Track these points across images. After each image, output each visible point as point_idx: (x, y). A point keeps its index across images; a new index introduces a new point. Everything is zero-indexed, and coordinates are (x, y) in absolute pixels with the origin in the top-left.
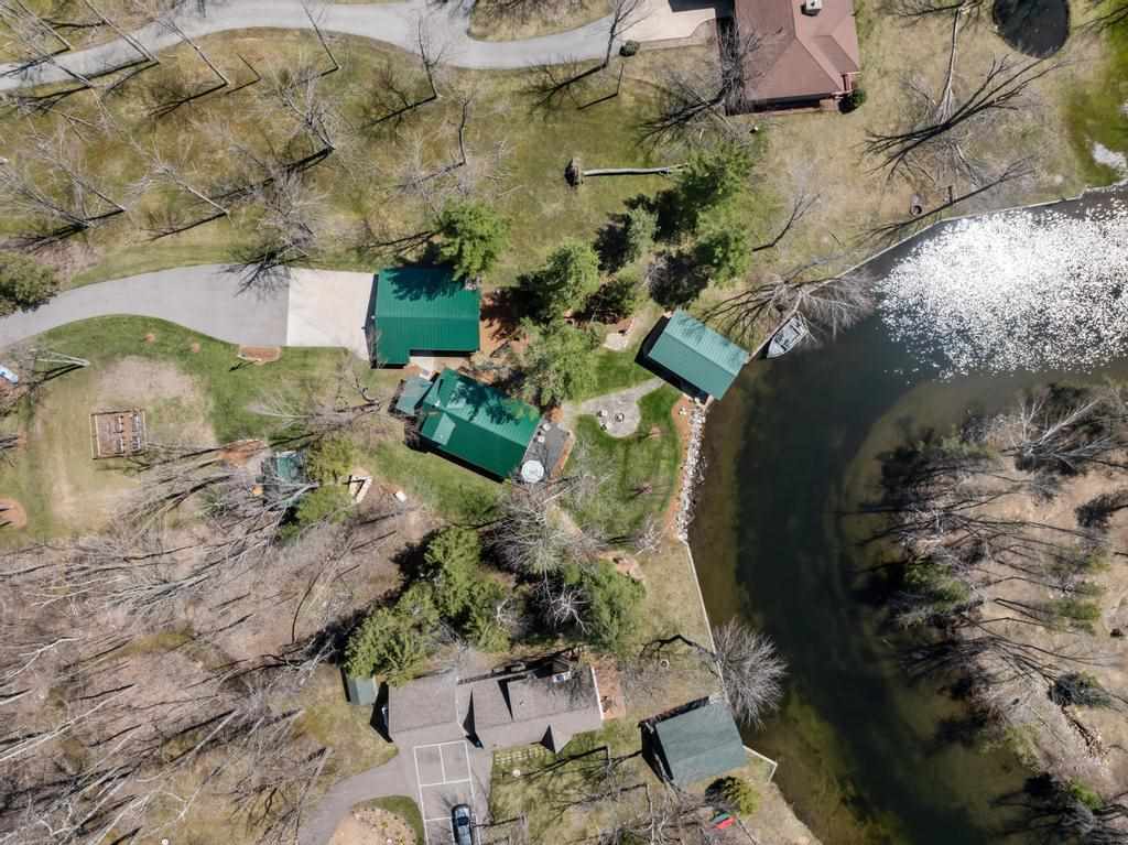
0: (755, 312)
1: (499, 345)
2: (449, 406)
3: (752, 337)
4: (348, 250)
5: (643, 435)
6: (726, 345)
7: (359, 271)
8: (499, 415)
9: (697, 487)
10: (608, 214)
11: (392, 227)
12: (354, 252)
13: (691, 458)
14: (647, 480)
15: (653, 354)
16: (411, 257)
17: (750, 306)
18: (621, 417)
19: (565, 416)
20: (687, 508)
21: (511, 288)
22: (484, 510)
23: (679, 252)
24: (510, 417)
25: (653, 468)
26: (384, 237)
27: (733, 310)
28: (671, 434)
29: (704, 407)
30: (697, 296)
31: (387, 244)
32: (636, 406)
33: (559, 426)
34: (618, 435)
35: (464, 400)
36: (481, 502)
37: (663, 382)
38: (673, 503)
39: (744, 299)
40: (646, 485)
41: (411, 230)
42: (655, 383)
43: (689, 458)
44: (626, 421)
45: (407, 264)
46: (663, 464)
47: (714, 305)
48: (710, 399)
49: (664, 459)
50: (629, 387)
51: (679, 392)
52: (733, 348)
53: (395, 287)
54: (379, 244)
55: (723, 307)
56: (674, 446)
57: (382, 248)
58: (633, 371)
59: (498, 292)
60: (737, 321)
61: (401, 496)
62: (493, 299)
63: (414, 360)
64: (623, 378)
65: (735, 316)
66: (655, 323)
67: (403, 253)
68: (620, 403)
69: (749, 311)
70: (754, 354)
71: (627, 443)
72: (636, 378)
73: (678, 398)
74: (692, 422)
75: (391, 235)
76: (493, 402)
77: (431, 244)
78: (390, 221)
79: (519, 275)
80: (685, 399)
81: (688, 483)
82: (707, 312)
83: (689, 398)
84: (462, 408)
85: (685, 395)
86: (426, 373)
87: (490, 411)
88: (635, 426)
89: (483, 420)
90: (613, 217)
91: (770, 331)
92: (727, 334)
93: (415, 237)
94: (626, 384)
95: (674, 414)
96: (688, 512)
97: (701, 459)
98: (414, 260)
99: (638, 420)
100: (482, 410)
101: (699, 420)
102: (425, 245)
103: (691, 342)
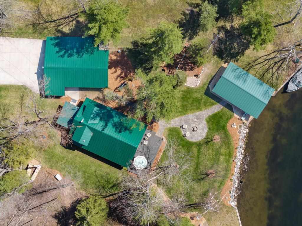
0: (279, 64)
1: (120, 84)
2: (89, 122)
3: (277, 79)
4: (27, 26)
5: (209, 140)
6: (261, 84)
7: (33, 38)
8: (120, 128)
9: (243, 173)
10: (188, 3)
11: (54, 11)
12: (31, 27)
13: (239, 154)
14: (211, 168)
15: (216, 90)
16: (66, 30)
17: (276, 60)
18: (195, 129)
19: (160, 128)
20: (236, 186)
21: (128, 49)
22: (110, 186)
23: (232, 26)
24: (126, 129)
25: (216, 161)
26: (49, 17)
27: (266, 62)
28: (227, 140)
29: (247, 123)
30: (243, 54)
31: (51, 22)
32: (204, 122)
33: (157, 134)
34: (194, 140)
35: (98, 119)
36: (108, 182)
37: (222, 107)
38: (228, 183)
39: (272, 56)
40: (211, 171)
41: (65, 14)
42: (217, 108)
43: (238, 155)
44: (199, 131)
45: (64, 34)
46: (222, 158)
47: (253, 59)
48: (251, 118)
49: (222, 155)
50: (201, 110)
51: (231, 113)
52: (266, 86)
53: (57, 49)
54: (46, 22)
55: (260, 60)
56: (229, 147)
57: (48, 24)
58: (203, 100)
59: (120, 51)
60: (268, 69)
61: (59, 177)
62: (116, 55)
63: (68, 93)
64: (197, 105)
65: (267, 66)
66: (217, 70)
67: (61, 27)
68: (195, 120)
69: (276, 63)
70: (279, 90)
71: (199, 145)
72: (205, 104)
73: (231, 117)
74: (240, 132)
75: (53, 15)
76: (116, 119)
77: (78, 22)
78: (53, 7)
79: (132, 41)
80: (236, 118)
81: (237, 170)
82: (250, 64)
83: (238, 117)
84: (97, 124)
85: (235, 115)
86: (74, 101)
87: (115, 125)
88: (204, 135)
89: (110, 131)
90: (191, 5)
91: (288, 75)
92: (262, 78)
93: (68, 17)
94: (199, 108)
95: (228, 126)
96: (237, 188)
97: (245, 155)
98: (68, 32)
99: (206, 130)
100: (110, 125)
101: (244, 131)
102: (74, 22)
103: (239, 83)
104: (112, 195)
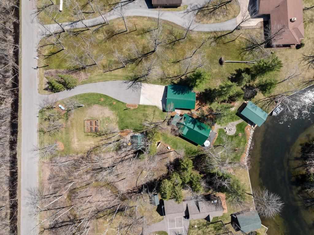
0: (269, 103)
1: (199, 108)
2: (187, 124)
3: (268, 109)
4: (158, 79)
5: (236, 135)
6: (263, 112)
7: (161, 85)
8: (200, 127)
9: (250, 150)
10: (230, 73)
11: (171, 73)
12: (160, 80)
13: (249, 142)
14: (237, 147)
15: (242, 113)
16: (176, 82)
17: (268, 101)
18: (231, 130)
19: (215, 128)
20: (247, 156)
21: (203, 92)
22: (191, 153)
23: (249, 85)
24: (203, 128)
25: (239, 144)
26: (168, 76)
27: (263, 102)
28: (245, 135)
29: (254, 128)
30: (254, 97)
31: (169, 78)
32: (235, 127)
33: (214, 131)
34: (230, 135)
35: (191, 123)
36: (191, 151)
37: (243, 121)
38: (244, 154)
39: (267, 99)
40: (237, 149)
41: (176, 75)
42: (241, 121)
44: (232, 131)
45: (174, 84)
46: (242, 143)
47: (258, 100)
48: (256, 126)
49: (242, 142)
50: (234, 121)
51: (247, 123)
52: (265, 112)
53: (173, 91)
54: (167, 78)
55: (261, 101)
56: (245, 139)
57: (168, 79)
58: (235, 117)
59: (199, 93)
60: (264, 105)
61: (169, 148)
62: (197, 95)
63: (176, 110)
64: (232, 119)
65: (264, 103)
66: (242, 104)
67: (174, 80)
68: (231, 126)
69: (268, 102)
70: (269, 114)
71: (232, 137)
72: (236, 119)
73: (246, 126)
74: (250, 132)
75: (170, 75)
76: (198, 124)
77: (181, 79)
78: (170, 71)
79: (205, 88)
80: (249, 126)
81: (248, 149)
82: (256, 102)
83: (250, 125)
84: (191, 126)
85: (249, 125)
86: (178, 114)
87: (198, 126)
88: (234, 133)
89: (196, 129)
90: (232, 74)
91: (273, 108)
92: (262, 108)
93: (177, 76)
94: (233, 121)
95: (245, 129)
96: (248, 157)
97: (252, 143)
98: (177, 83)
99: (236, 130)
100: (196, 126)
101: (252, 132)
102: (180, 79)
103: (253, 110)
104: (193, 157)
